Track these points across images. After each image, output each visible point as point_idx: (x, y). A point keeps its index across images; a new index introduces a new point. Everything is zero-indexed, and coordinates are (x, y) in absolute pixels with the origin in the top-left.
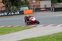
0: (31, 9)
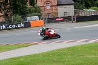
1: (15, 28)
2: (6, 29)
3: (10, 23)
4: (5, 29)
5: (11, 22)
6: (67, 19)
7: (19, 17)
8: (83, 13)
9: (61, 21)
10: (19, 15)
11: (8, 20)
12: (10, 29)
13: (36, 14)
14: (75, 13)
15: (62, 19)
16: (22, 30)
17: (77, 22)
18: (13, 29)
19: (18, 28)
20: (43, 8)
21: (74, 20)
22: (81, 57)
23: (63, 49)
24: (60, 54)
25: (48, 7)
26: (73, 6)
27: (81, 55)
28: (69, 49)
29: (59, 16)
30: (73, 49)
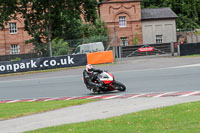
0: (111, 48)
1: (56, 67)
2: (37, 69)
3: (46, 55)
4: (34, 69)
5: (48, 55)
6: (161, 48)
7: (63, 44)
8: (194, 37)
9: (150, 53)
10: (65, 40)
11: (42, 50)
12: (46, 68)
13: (98, 38)
14: (178, 37)
15: (151, 49)
16: (71, 70)
17: (182, 54)
18: (51, 67)
19: (61, 66)
20: (113, 26)
21: (176, 51)
22: (193, 126)
23: (155, 111)
24: (148, 121)
25: (123, 25)
26: (174, 22)
27: (193, 123)
28: (166, 109)
29: (145, 42)
30: (175, 109)
